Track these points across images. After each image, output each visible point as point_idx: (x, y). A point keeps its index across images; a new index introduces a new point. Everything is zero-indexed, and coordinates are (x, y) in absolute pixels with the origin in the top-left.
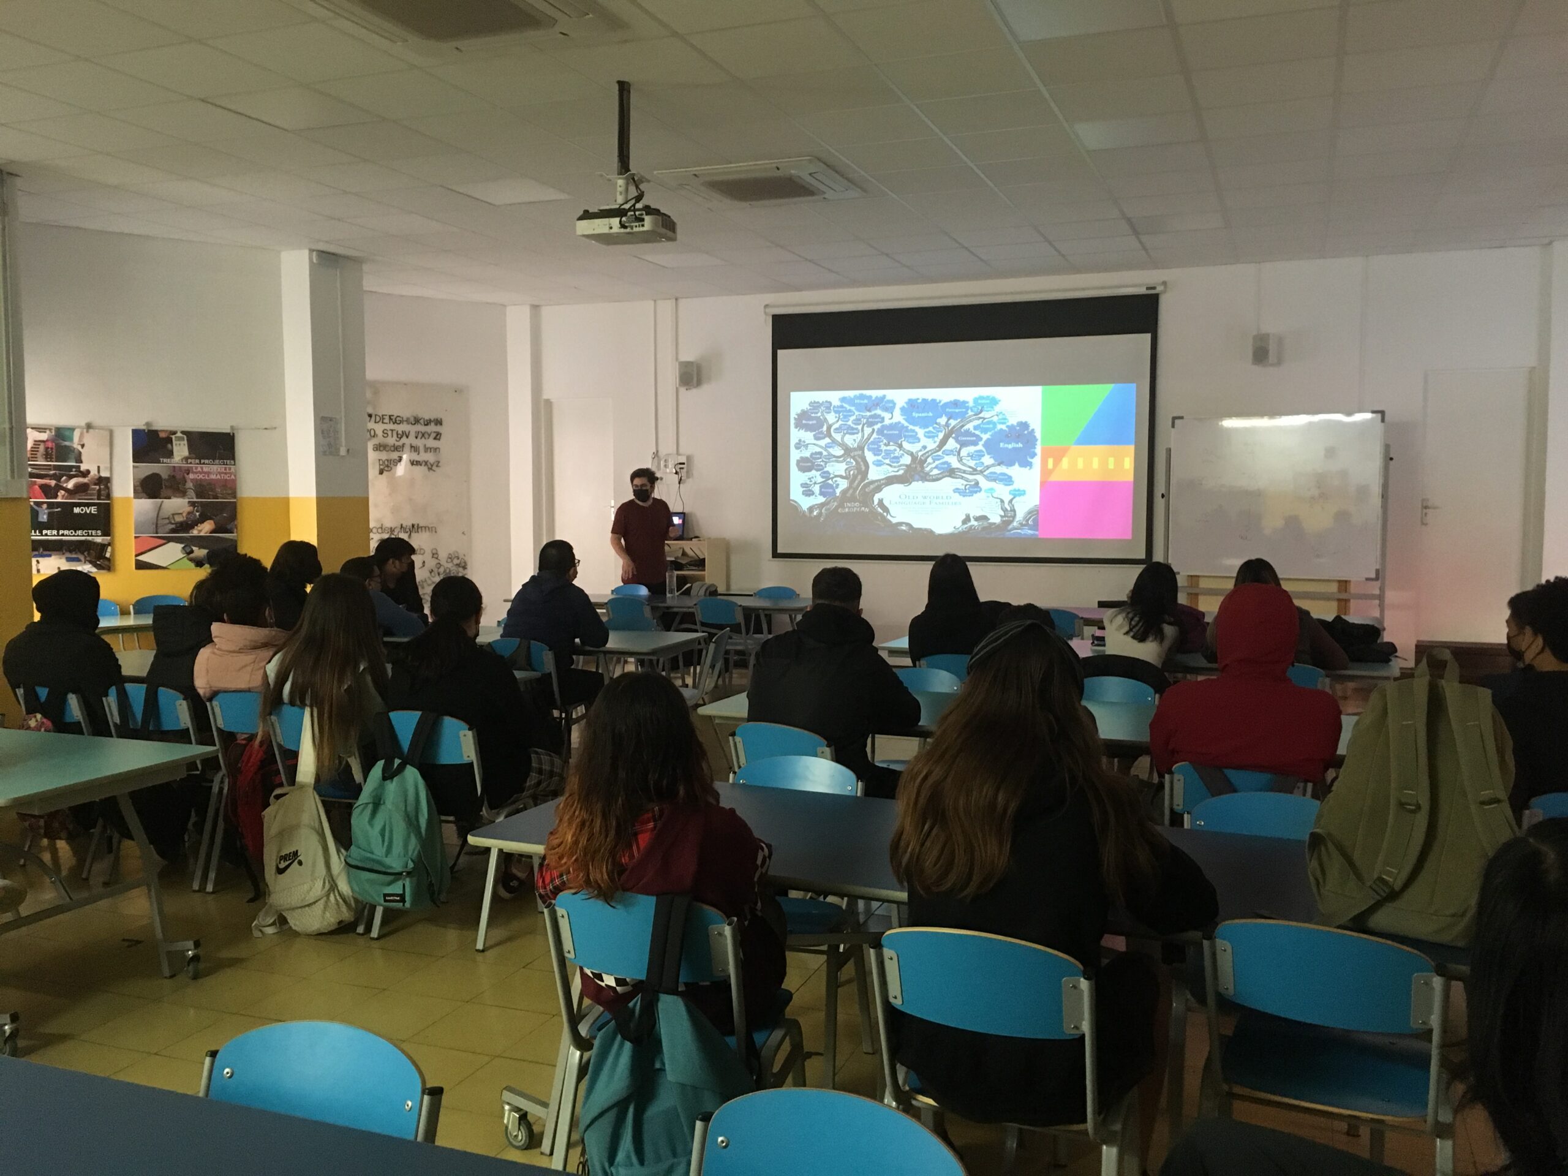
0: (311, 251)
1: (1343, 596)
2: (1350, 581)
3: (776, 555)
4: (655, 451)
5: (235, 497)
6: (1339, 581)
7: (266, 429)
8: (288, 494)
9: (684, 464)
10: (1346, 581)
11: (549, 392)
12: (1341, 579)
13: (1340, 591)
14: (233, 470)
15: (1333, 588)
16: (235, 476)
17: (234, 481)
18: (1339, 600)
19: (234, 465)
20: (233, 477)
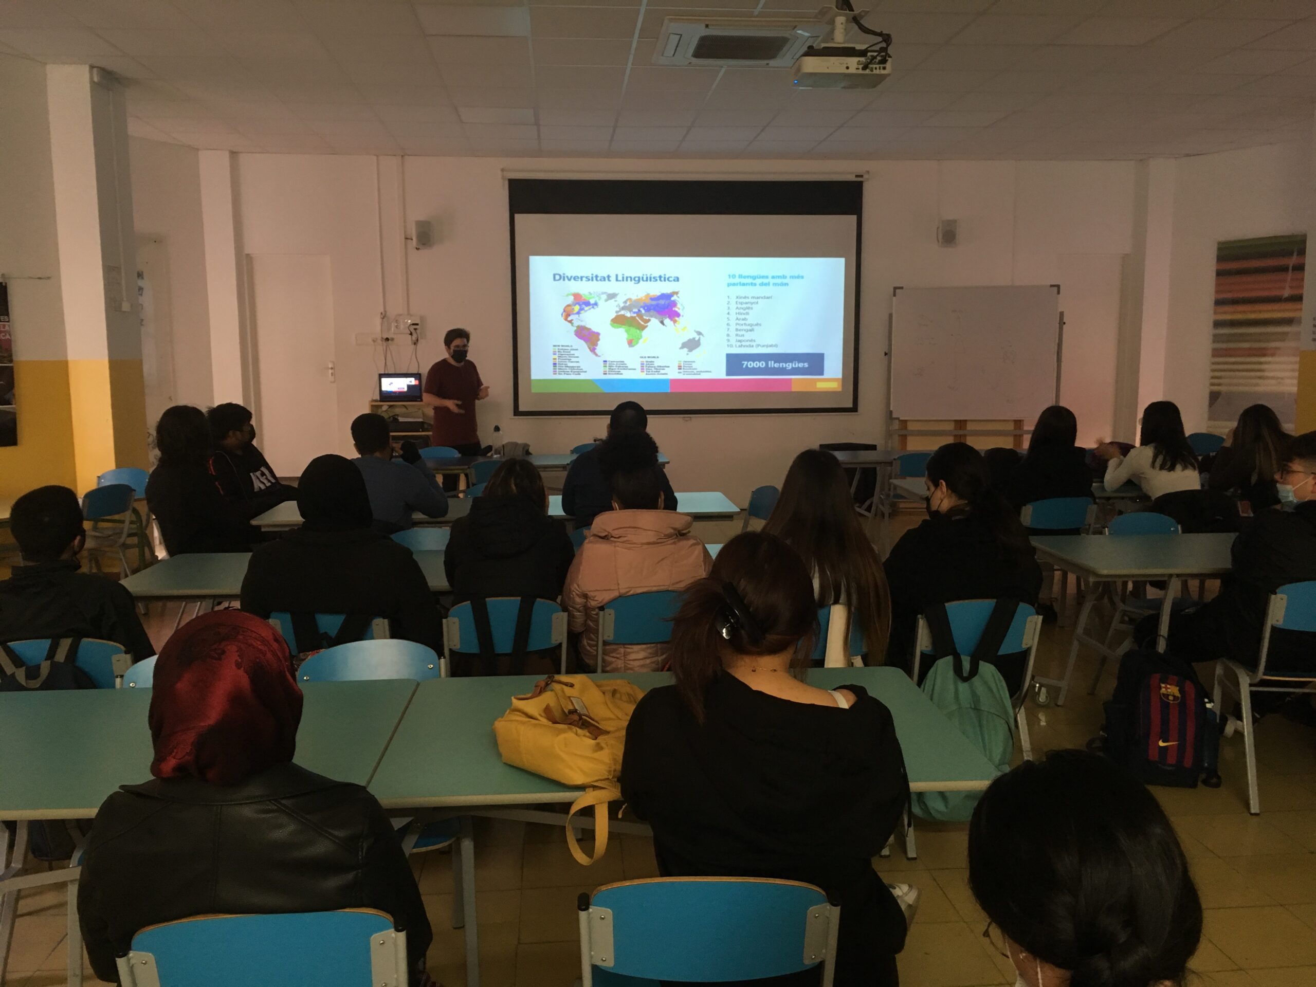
0: (92, 67)
1: (1018, 432)
2: (1023, 420)
3: (517, 412)
4: (382, 310)
5: (11, 361)
6: (1015, 421)
7: (40, 278)
8: (66, 356)
9: (417, 324)
10: (1020, 421)
11: (252, 246)
12: (1016, 419)
13: (1015, 429)
14: (7, 328)
15: (1011, 427)
16: (10, 335)
17: (9, 342)
18: (1015, 436)
19: (8, 322)
20: (8, 337)
